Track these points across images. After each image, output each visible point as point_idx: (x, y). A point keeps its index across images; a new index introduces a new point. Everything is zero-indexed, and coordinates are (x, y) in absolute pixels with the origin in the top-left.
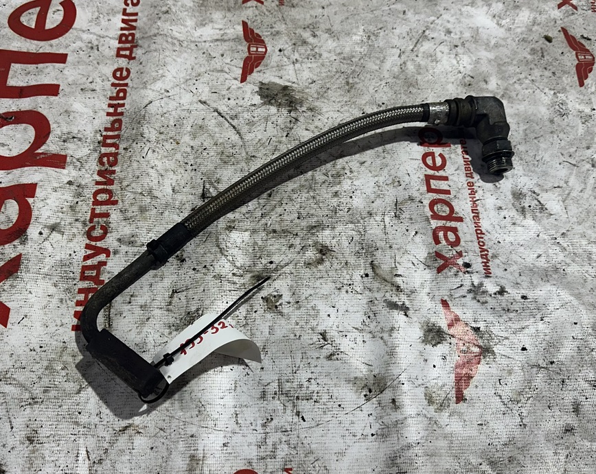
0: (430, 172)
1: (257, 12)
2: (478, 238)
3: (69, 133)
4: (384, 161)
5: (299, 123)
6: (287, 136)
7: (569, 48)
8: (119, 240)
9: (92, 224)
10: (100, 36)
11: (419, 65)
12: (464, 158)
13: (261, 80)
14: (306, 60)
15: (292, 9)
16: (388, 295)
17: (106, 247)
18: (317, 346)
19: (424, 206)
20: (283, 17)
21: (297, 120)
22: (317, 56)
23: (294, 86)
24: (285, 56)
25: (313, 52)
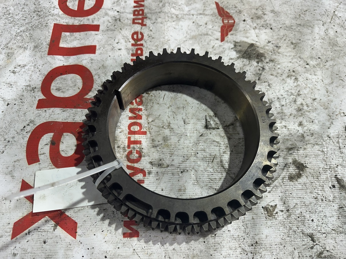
5: (265, 71)
6: (258, 79)
8: (151, 163)
9: (130, 150)
13: (234, 40)
17: (142, 168)
18: (309, 247)
21: (263, 69)
22: (268, 25)
23: (258, 44)
24: (248, 24)
25: (265, 23)
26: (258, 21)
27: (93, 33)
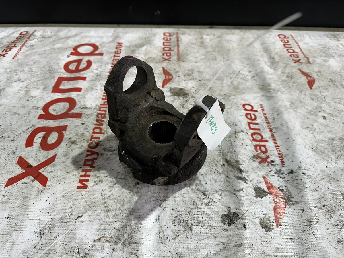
0: (250, 121)
1: (168, 64)
2: (277, 149)
3: (84, 106)
4: (228, 116)
5: (188, 102)
6: (182, 107)
7: (303, 75)
8: (104, 149)
9: (91, 142)
10: (101, 72)
11: (239, 82)
12: (264, 116)
13: (171, 87)
14: (190, 80)
15: (183, 63)
16: (235, 173)
17: (97, 152)
18: (201, 198)
19: (249, 135)
20: (179, 66)
21: (187, 101)
22: (195, 79)
23: (185, 88)
24: (181, 78)
25: (193, 78)
26: (188, 77)
27: (82, 81)
